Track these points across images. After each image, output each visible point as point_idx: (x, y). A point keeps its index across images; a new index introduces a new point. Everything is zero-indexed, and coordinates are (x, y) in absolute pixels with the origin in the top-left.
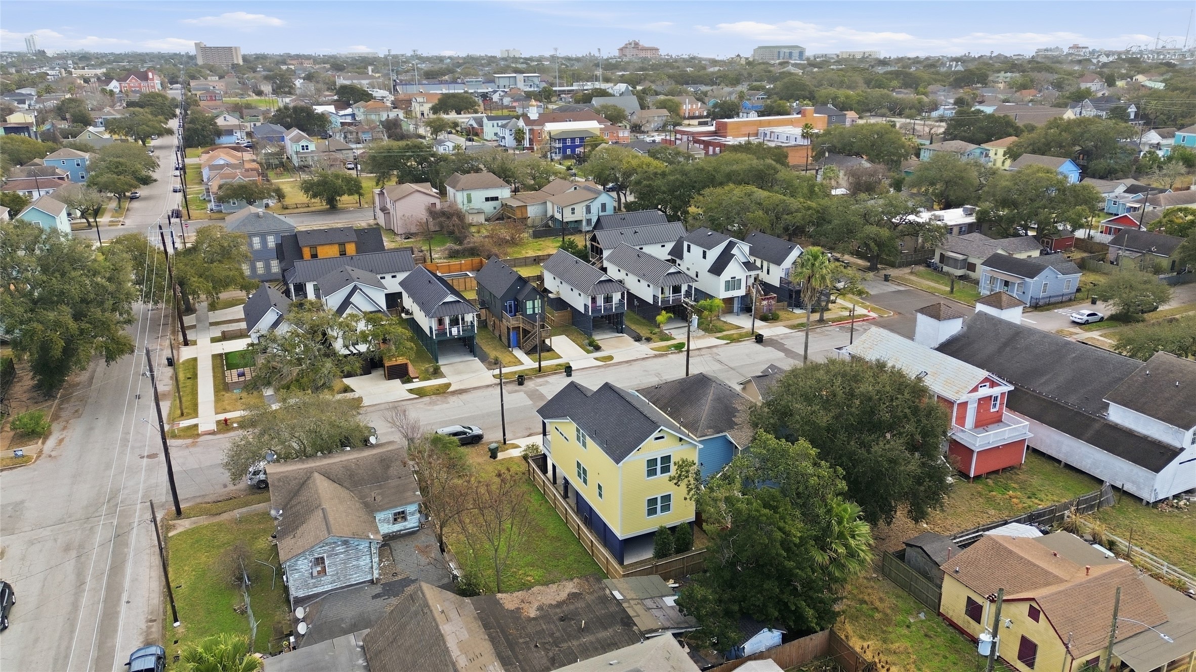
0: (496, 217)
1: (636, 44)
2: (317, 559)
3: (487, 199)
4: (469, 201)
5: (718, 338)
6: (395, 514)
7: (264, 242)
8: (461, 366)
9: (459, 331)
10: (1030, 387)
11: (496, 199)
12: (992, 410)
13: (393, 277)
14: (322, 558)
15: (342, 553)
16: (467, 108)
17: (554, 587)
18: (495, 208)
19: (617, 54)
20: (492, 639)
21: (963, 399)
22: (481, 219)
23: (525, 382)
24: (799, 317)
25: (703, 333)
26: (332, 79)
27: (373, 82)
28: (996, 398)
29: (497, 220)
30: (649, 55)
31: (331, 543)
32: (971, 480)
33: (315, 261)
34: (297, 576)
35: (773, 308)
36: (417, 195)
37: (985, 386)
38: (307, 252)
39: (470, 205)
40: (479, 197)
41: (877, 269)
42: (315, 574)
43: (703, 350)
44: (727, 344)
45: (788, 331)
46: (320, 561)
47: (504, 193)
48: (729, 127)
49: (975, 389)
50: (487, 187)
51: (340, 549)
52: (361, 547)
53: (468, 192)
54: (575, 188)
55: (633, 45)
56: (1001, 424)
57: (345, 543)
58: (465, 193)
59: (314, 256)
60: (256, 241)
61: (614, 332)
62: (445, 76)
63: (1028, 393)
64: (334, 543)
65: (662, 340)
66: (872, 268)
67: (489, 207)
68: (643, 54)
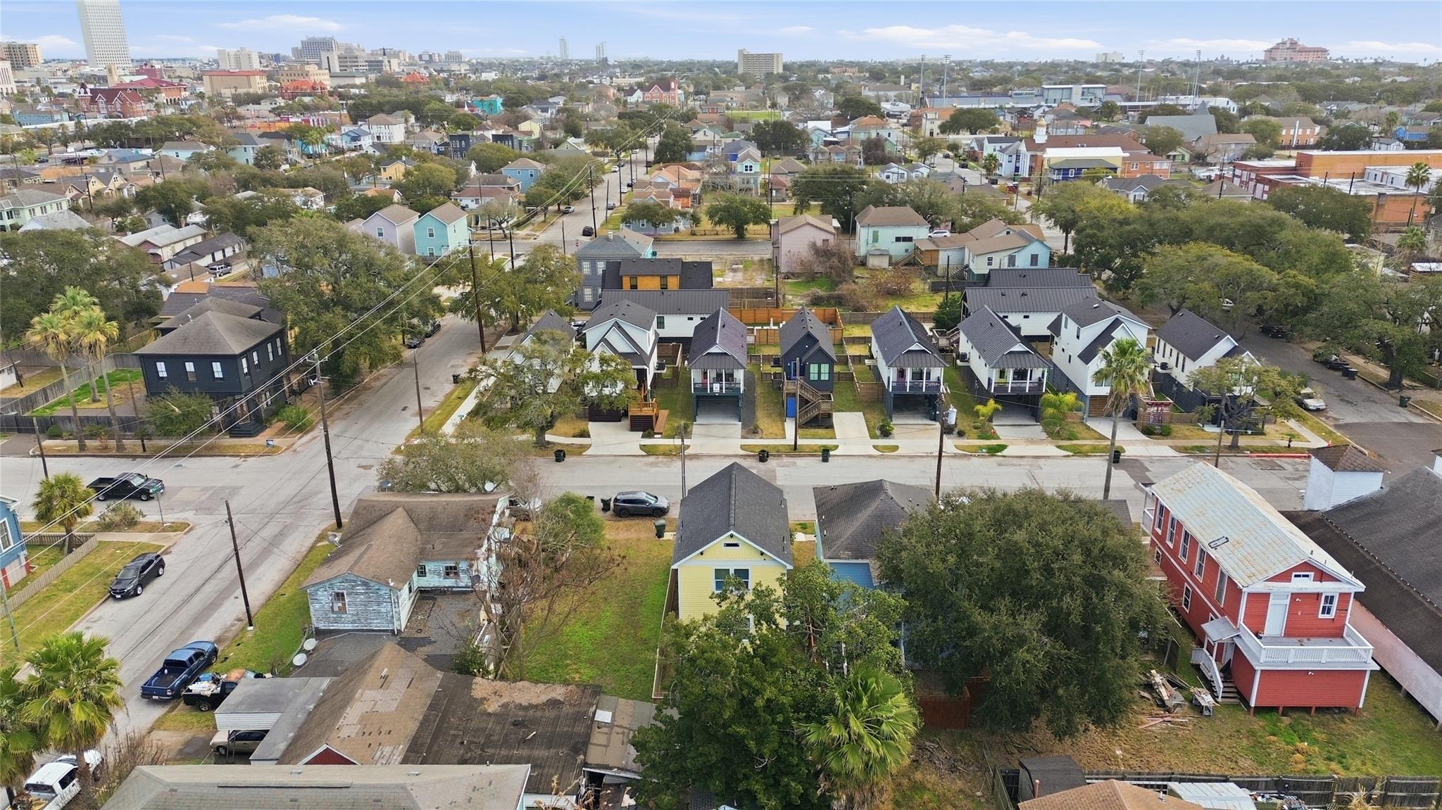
0: (906, 261)
1: (1293, 43)
2: (338, 594)
3: (898, 239)
4: (875, 239)
5: (1059, 447)
6: (447, 568)
7: (594, 268)
8: (715, 430)
9: (721, 388)
10: (1427, 595)
11: (910, 239)
12: (1321, 616)
13: (690, 319)
14: (343, 595)
15: (362, 594)
16: (983, 128)
17: (541, 686)
18: (907, 251)
19: (1262, 57)
20: (425, 722)
21: (1260, 587)
22: (884, 263)
23: (769, 460)
24: (1209, 435)
25: (1044, 435)
26: (857, 90)
27: (901, 95)
28: (1330, 599)
29: (906, 265)
30: (1310, 59)
31: (351, 581)
32: (1252, 711)
33: (634, 292)
34: (317, 606)
35: (1167, 418)
36: (808, 228)
37: (1307, 576)
38: (626, 282)
39: (876, 244)
40: (887, 237)
41: (1401, 387)
42: (336, 609)
43: (1025, 460)
44: (1068, 456)
45: (1172, 453)
46: (340, 596)
47: (921, 233)
48: (1315, 163)
49: (1284, 577)
50: (898, 225)
51: (360, 589)
52: (382, 592)
53: (875, 229)
54: (1008, 233)
55: (1288, 46)
56: (1339, 640)
57: (365, 584)
58: (871, 230)
59: (634, 287)
60: (586, 266)
61: (926, 418)
62: (995, 86)
63: (1422, 604)
64: (354, 581)
65: (980, 437)
66: (1393, 384)
67: (899, 250)
68: (1300, 58)
